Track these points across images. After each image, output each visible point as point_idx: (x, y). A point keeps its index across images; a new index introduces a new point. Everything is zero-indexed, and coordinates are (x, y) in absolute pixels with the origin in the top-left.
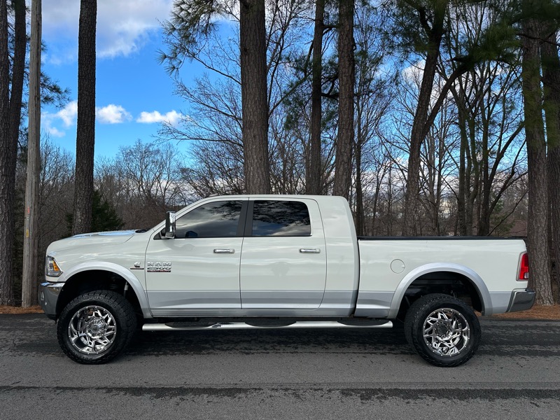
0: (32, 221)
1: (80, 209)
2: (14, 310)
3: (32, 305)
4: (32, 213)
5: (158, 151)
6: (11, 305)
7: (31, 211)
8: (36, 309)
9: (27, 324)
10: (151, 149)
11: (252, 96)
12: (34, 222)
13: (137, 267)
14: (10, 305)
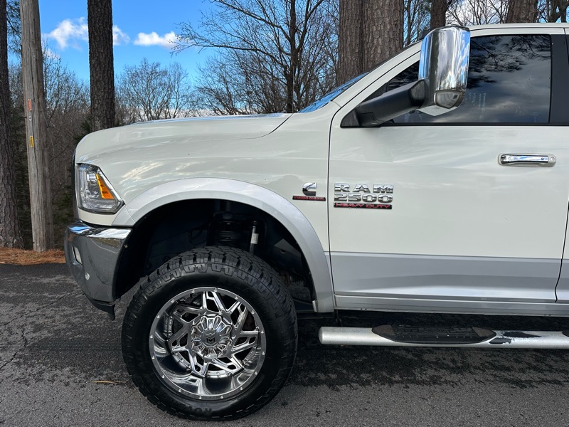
0: (36, 122)
1: (99, 117)
2: (23, 258)
3: (48, 248)
4: (36, 109)
5: (165, 73)
6: (19, 247)
7: (33, 106)
8: (55, 255)
9: (44, 287)
10: (158, 70)
12: (40, 125)
13: (309, 195)
14: (16, 246)
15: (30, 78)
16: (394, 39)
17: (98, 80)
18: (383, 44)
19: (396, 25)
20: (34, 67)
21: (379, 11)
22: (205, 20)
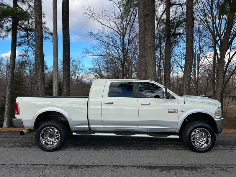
0: (56, 91)
1: (65, 85)
4: (56, 87)
11: (150, 35)
15: (55, 79)
16: (153, 67)
17: (65, 74)
18: (150, 68)
19: (154, 63)
20: (56, 76)
21: (149, 60)
22: (93, 46)
